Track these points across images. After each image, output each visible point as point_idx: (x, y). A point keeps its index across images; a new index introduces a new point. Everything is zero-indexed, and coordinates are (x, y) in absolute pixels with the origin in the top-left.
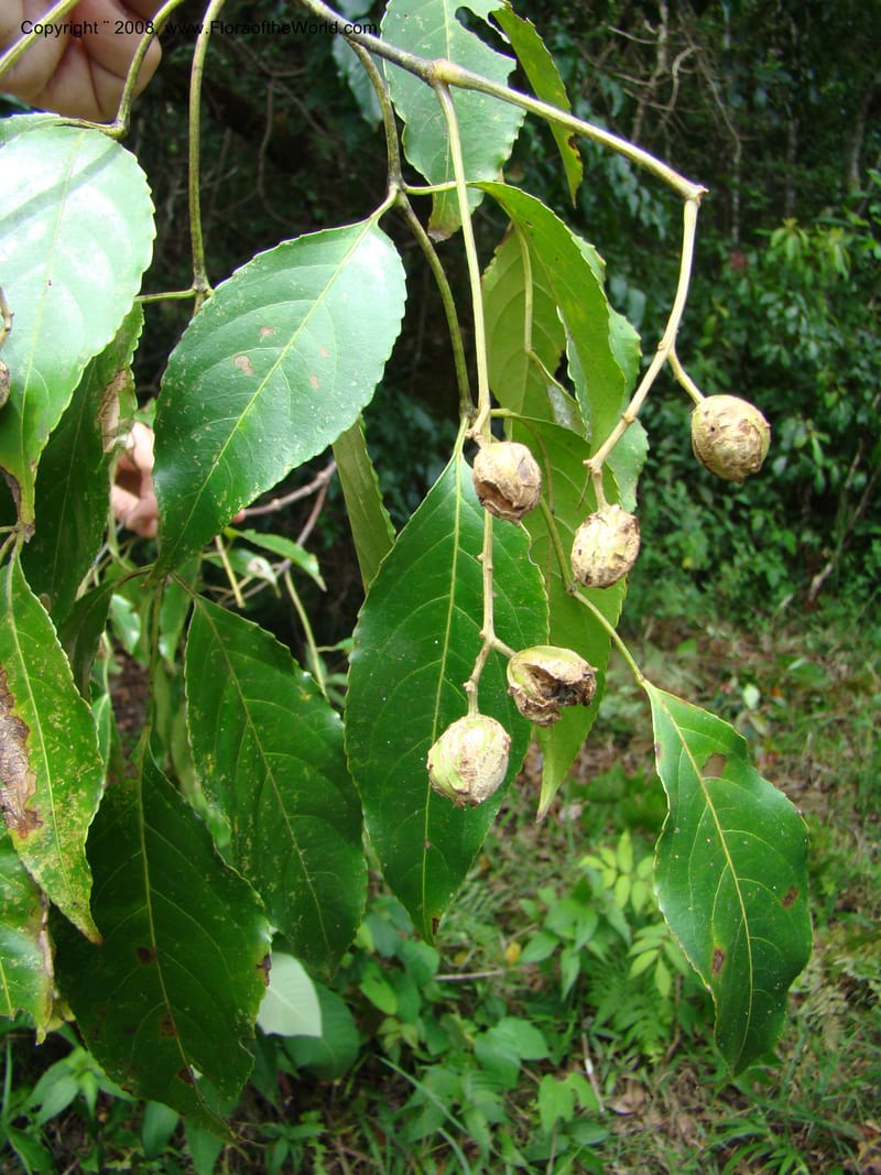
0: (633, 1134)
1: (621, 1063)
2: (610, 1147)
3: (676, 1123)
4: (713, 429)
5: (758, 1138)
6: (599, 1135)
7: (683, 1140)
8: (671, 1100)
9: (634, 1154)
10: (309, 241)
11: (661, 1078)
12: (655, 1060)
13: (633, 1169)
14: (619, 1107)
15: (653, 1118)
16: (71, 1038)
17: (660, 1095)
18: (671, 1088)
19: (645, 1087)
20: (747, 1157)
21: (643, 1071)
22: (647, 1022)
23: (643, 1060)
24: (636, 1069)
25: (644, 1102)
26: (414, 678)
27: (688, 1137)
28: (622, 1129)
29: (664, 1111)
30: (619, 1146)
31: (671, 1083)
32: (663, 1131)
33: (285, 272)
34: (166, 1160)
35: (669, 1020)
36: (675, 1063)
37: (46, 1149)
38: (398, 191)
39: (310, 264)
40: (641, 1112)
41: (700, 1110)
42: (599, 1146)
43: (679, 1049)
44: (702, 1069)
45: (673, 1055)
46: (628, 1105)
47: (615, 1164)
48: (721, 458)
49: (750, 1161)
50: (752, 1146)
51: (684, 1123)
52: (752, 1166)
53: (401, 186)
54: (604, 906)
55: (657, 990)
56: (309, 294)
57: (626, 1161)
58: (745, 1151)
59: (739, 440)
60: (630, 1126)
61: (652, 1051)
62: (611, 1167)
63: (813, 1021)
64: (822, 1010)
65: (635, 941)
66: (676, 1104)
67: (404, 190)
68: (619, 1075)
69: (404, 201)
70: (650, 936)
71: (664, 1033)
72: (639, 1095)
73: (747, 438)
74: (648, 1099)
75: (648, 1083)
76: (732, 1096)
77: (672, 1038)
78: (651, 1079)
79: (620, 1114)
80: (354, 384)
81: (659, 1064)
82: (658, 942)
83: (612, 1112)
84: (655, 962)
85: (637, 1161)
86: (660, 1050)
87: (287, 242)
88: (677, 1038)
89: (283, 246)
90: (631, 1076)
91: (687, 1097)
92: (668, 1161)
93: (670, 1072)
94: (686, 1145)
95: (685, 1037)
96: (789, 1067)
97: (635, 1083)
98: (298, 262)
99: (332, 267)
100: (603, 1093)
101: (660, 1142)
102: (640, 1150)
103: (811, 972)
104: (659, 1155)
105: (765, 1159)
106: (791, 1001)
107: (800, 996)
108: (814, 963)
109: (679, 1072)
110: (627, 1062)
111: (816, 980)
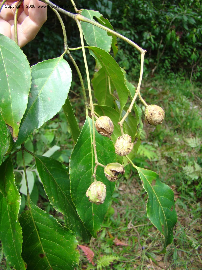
0: (124, 194)
1: (120, 180)
2: (120, 197)
3: (133, 191)
4: (152, 114)
6: (117, 195)
7: (135, 194)
8: (131, 186)
10: (46, 62)
11: (129, 182)
13: (125, 201)
14: (121, 189)
15: (128, 190)
17: (129, 185)
18: (131, 184)
19: (126, 184)
21: (125, 181)
23: (125, 178)
24: (123, 181)
26: (86, 175)
28: (121, 193)
29: (130, 189)
30: (121, 197)
32: (130, 193)
33: (40, 70)
35: (129, 169)
38: (67, 49)
39: (46, 68)
40: (125, 189)
41: (137, 187)
42: (117, 197)
43: (132, 175)
44: (137, 179)
45: (131, 177)
48: (154, 121)
51: (135, 191)
53: (68, 48)
56: (47, 76)
57: (123, 200)
59: (159, 117)
61: (127, 176)
62: (120, 201)
63: (160, 166)
64: (162, 164)
66: (133, 187)
67: (69, 49)
68: (120, 182)
69: (68, 52)
71: (128, 172)
72: (124, 186)
73: (160, 116)
74: (126, 187)
77: (130, 173)
78: (127, 182)
80: (60, 99)
81: (128, 179)
83: (119, 190)
85: (125, 199)
87: (40, 63)
88: (132, 173)
89: (39, 64)
90: (122, 182)
91: (135, 185)
92: (132, 199)
95: (133, 173)
97: (123, 184)
98: (43, 68)
99: (52, 69)
100: (117, 186)
101: (130, 195)
102: (126, 197)
103: (159, 156)
104: (130, 198)
106: (155, 163)
107: (157, 162)
108: (159, 154)
109: (132, 180)
110: (122, 179)
111: (160, 158)
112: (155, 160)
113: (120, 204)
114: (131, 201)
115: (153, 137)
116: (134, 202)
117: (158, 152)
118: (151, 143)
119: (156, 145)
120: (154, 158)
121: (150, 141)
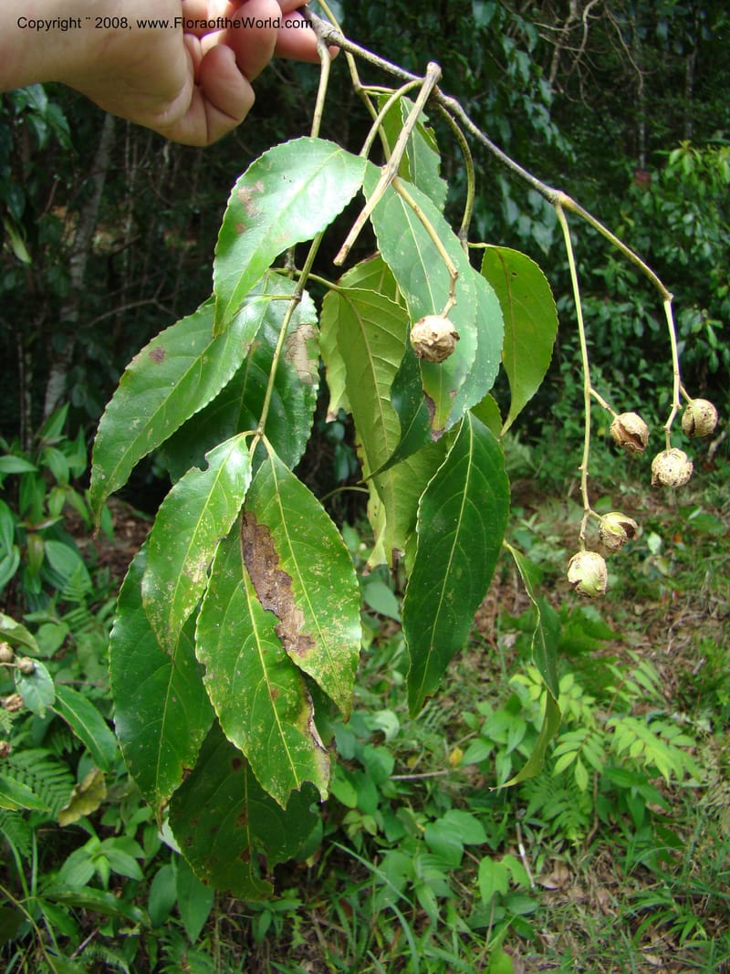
0: (560, 905)
1: (548, 847)
2: (540, 916)
3: (595, 895)
5: (664, 908)
6: (531, 906)
7: (601, 909)
8: (591, 877)
9: (560, 921)
11: (582, 859)
12: (577, 844)
13: (558, 934)
14: (548, 884)
15: (577, 892)
16: (88, 828)
17: (582, 873)
18: (590, 867)
19: (569, 867)
20: (654, 924)
21: (567, 854)
22: (570, 813)
23: (567, 844)
24: (561, 852)
25: (569, 879)
27: (605, 907)
28: (550, 901)
29: (585, 887)
30: (547, 916)
31: (591, 863)
32: (585, 903)
34: (170, 927)
35: (588, 811)
36: (594, 847)
37: (71, 919)
40: (566, 887)
41: (615, 886)
42: (530, 915)
43: (598, 833)
44: (617, 851)
45: (593, 840)
46: (555, 882)
47: (544, 930)
49: (657, 926)
50: (659, 914)
51: (602, 896)
52: (659, 930)
54: (531, 715)
55: (577, 786)
57: (553, 927)
58: (653, 918)
60: (556, 899)
61: (574, 837)
62: (541, 932)
63: (711, 811)
64: (719, 801)
65: (557, 744)
66: (595, 880)
68: (547, 857)
70: (571, 741)
71: (584, 821)
72: (564, 874)
74: (572, 877)
75: (571, 863)
76: (642, 872)
77: (592, 826)
78: (573, 860)
79: (548, 889)
81: (581, 846)
82: (577, 745)
83: (542, 888)
84: (575, 762)
85: (561, 927)
86: (581, 836)
88: (596, 825)
90: (558, 858)
91: (605, 874)
92: (588, 927)
93: (590, 854)
94: (604, 914)
95: (602, 825)
96: (690, 848)
97: (561, 863)
100: (534, 872)
101: (582, 912)
102: (565, 918)
103: (709, 770)
104: (581, 922)
105: (670, 924)
106: (693, 794)
107: (701, 791)
108: (712, 762)
109: (597, 854)
110: (554, 846)
111: (714, 776)
112: (693, 783)
113: (539, 946)
114: (583, 937)
115: (694, 695)
116: (594, 942)
117: (706, 751)
118: (684, 717)
119: (703, 724)
120: (688, 776)
121: (681, 710)
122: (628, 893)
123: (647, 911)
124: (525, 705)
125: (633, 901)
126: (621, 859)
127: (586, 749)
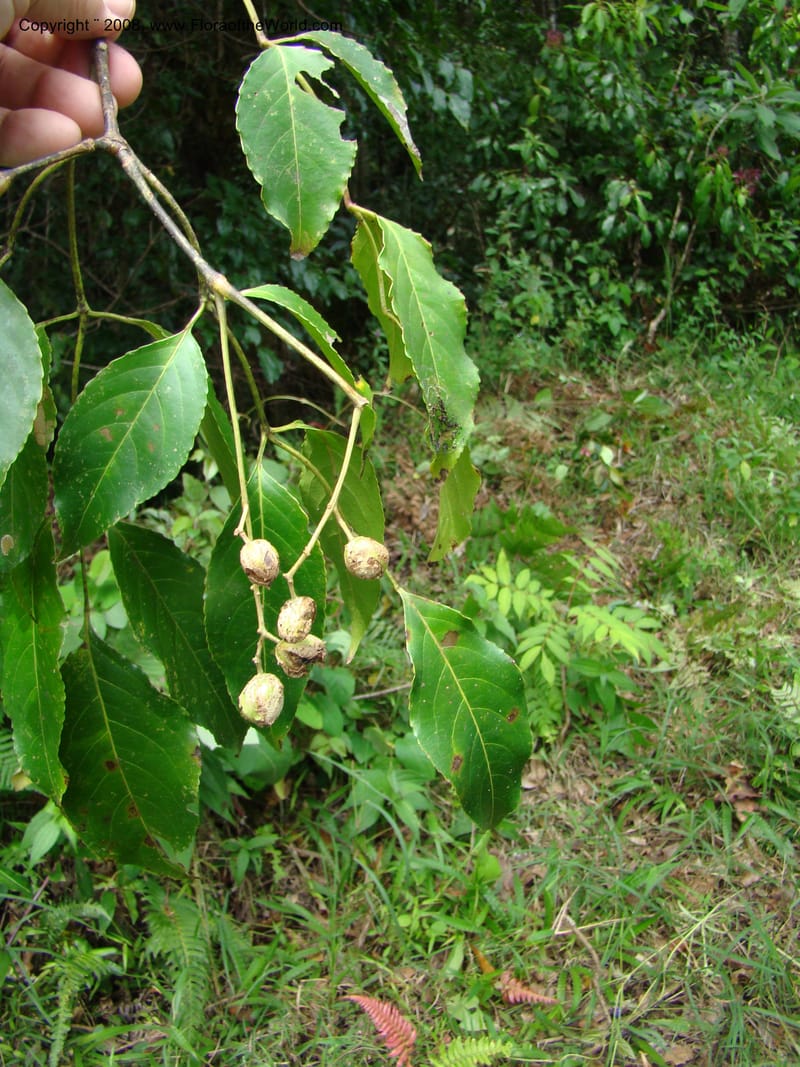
0: (540, 803)
3: (574, 789)
5: (643, 790)
7: (582, 800)
8: (568, 772)
9: (542, 817)
12: (550, 740)
13: (542, 830)
14: (526, 784)
15: (555, 788)
17: (558, 769)
18: (567, 762)
19: (546, 765)
20: (636, 807)
21: (542, 752)
22: (541, 710)
23: (542, 742)
24: (536, 750)
25: (547, 777)
27: (586, 799)
28: (530, 801)
29: (563, 783)
30: (529, 815)
31: (567, 758)
32: (566, 797)
35: (558, 706)
36: (569, 742)
40: (544, 785)
41: (594, 777)
43: (571, 728)
44: (592, 742)
45: (567, 735)
46: (534, 781)
47: (528, 829)
49: (639, 809)
50: (640, 797)
51: (581, 789)
52: (641, 812)
54: (490, 615)
55: (546, 682)
57: (536, 824)
58: (634, 802)
60: (537, 798)
61: (548, 733)
62: (524, 831)
63: (682, 693)
64: (689, 683)
65: (519, 642)
66: (573, 774)
70: (532, 637)
71: (555, 717)
72: (541, 772)
74: (550, 774)
75: (547, 760)
76: (621, 759)
77: (564, 722)
78: (549, 757)
79: (526, 790)
81: (555, 743)
82: (540, 639)
84: (540, 657)
85: (544, 823)
86: (555, 732)
88: (568, 720)
90: (533, 758)
91: (582, 768)
92: (571, 820)
93: (565, 749)
94: (585, 804)
95: (575, 719)
96: (662, 729)
97: (537, 762)
101: (563, 806)
102: (546, 815)
103: (677, 653)
104: (563, 816)
105: (651, 805)
106: (663, 679)
107: (670, 674)
108: (679, 645)
109: (573, 748)
111: (682, 659)
112: (663, 667)
113: (524, 843)
114: (567, 830)
115: (655, 581)
116: (578, 832)
117: (672, 635)
118: (646, 604)
119: (666, 609)
120: (656, 661)
121: (642, 597)
122: (607, 782)
123: (628, 796)
124: (482, 604)
125: (612, 788)
126: (597, 750)
127: (549, 641)
